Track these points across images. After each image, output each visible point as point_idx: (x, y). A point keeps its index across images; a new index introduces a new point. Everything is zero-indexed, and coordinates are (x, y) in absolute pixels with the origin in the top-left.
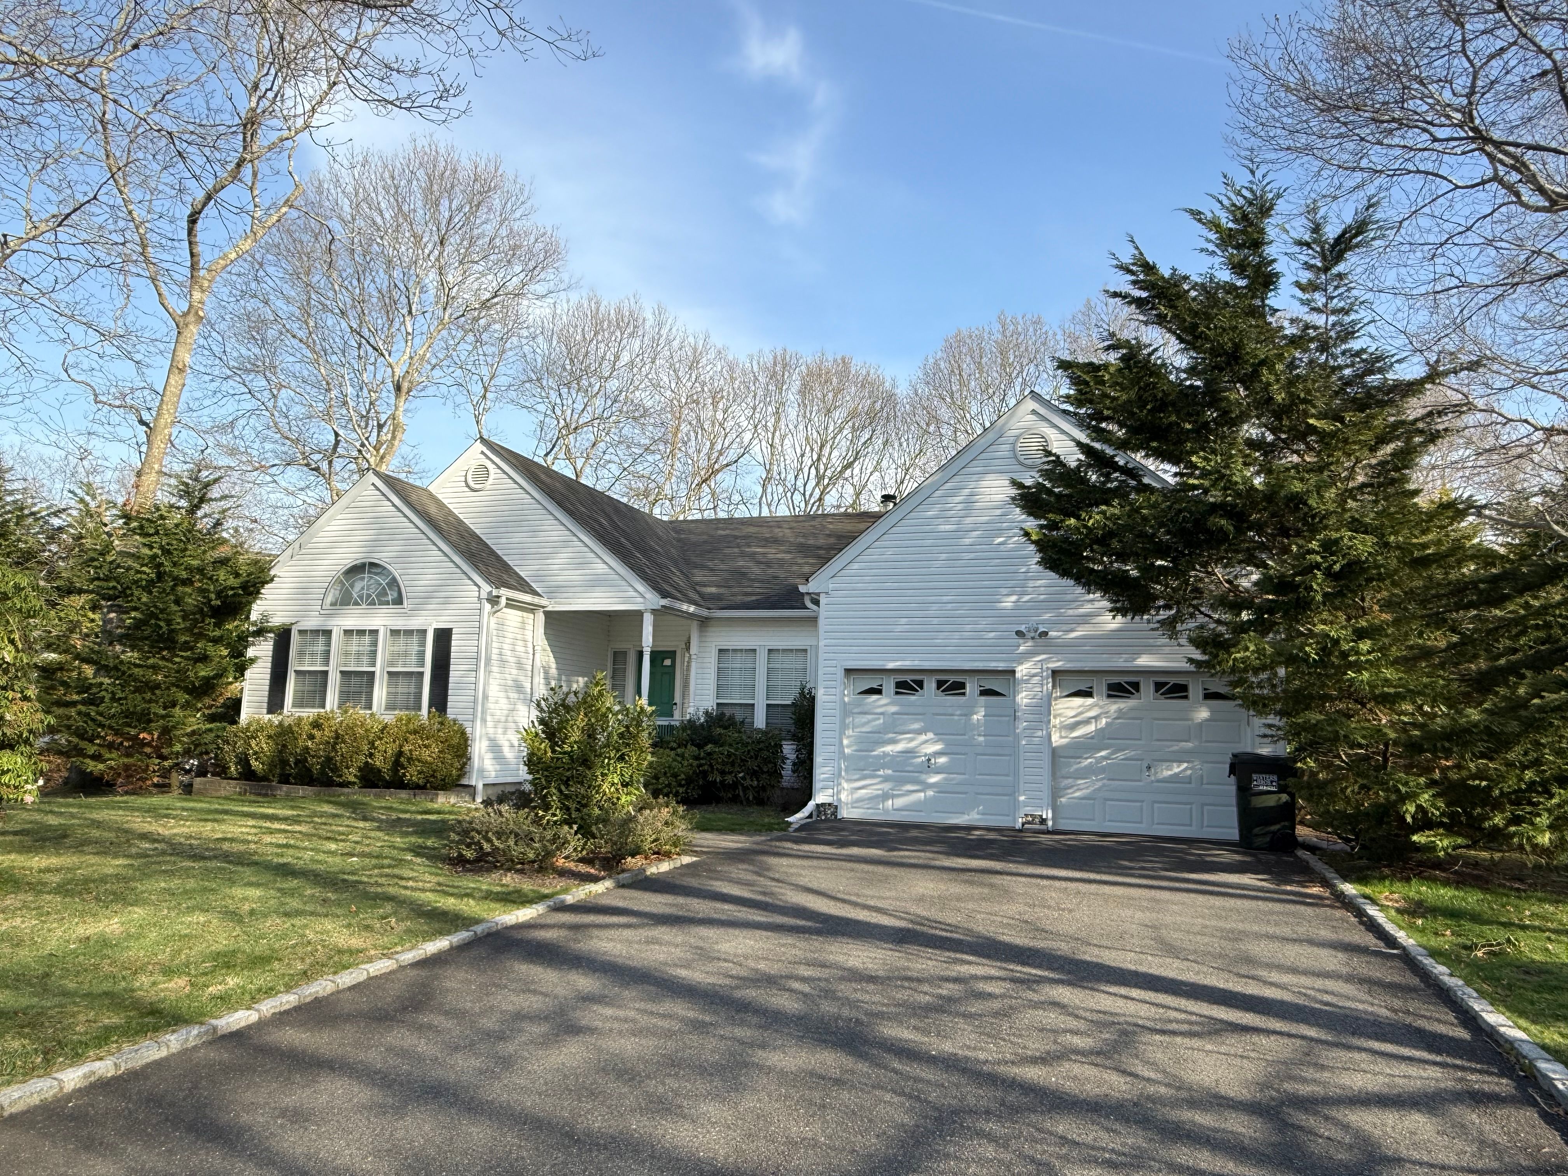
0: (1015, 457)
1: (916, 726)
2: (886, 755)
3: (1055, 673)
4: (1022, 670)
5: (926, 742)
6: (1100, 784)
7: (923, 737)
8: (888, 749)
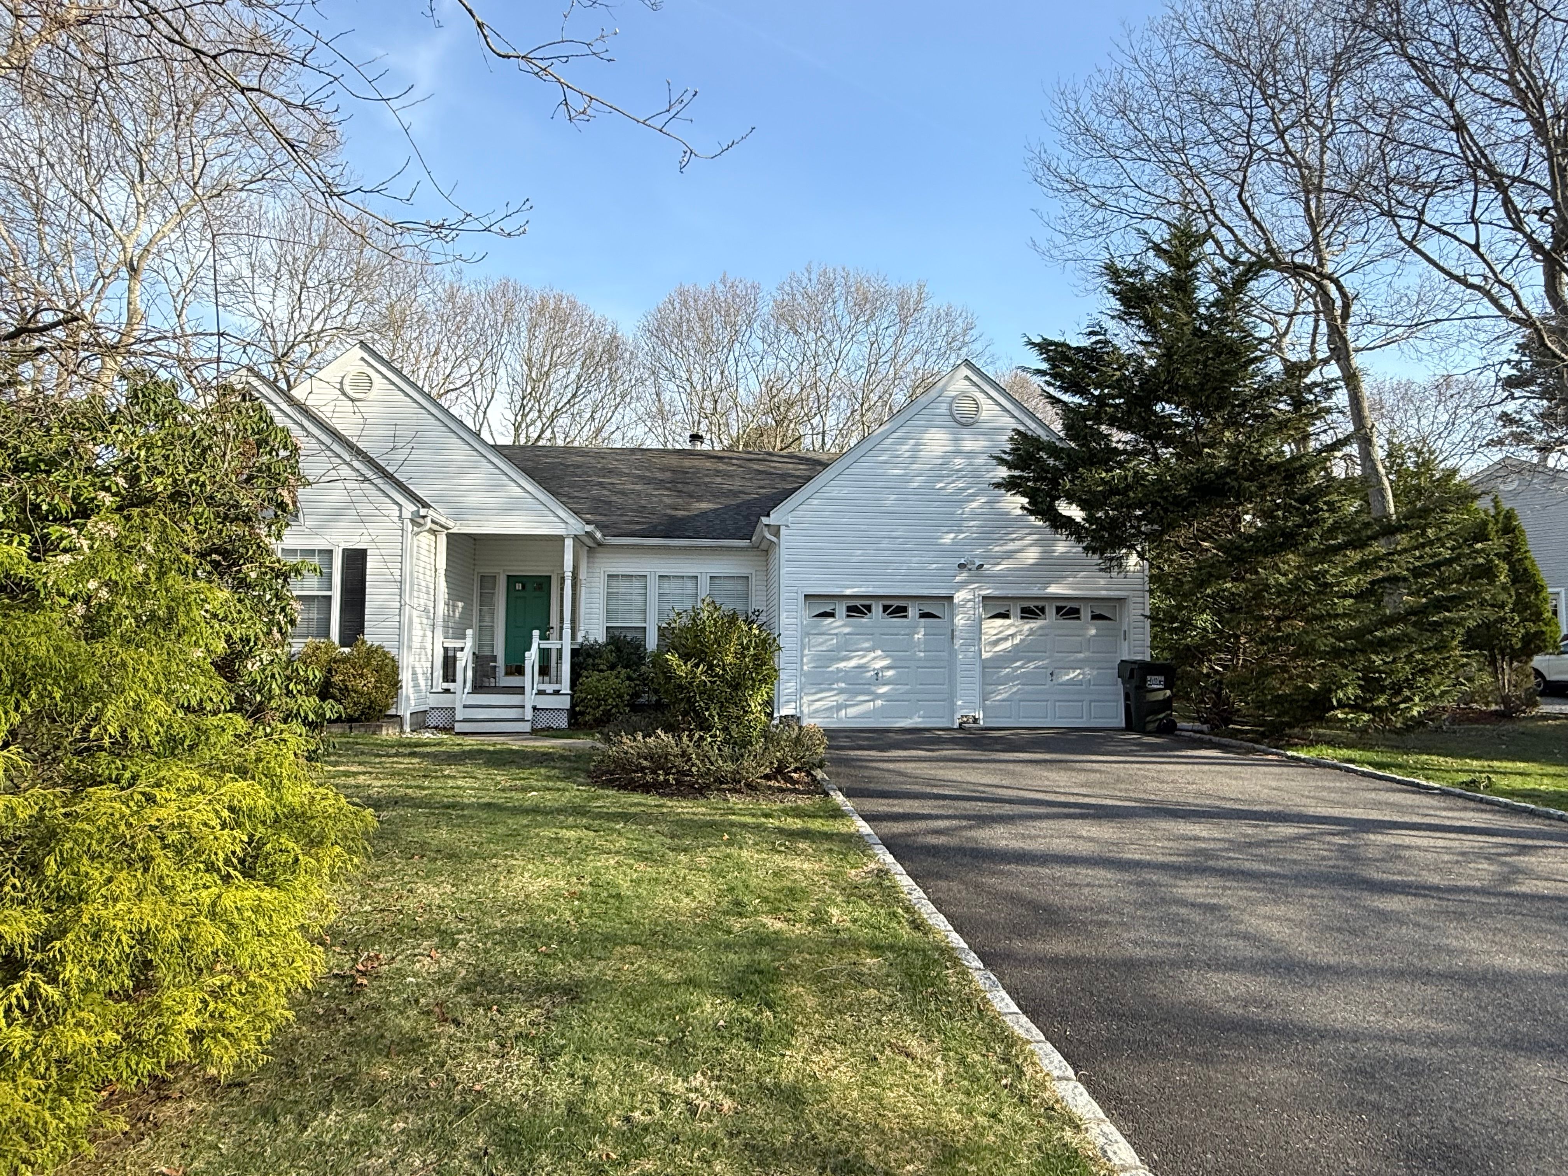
0: (952, 415)
1: (866, 645)
2: (839, 670)
3: (984, 598)
4: (959, 597)
5: (875, 658)
6: (1015, 689)
7: (873, 655)
8: (842, 665)
